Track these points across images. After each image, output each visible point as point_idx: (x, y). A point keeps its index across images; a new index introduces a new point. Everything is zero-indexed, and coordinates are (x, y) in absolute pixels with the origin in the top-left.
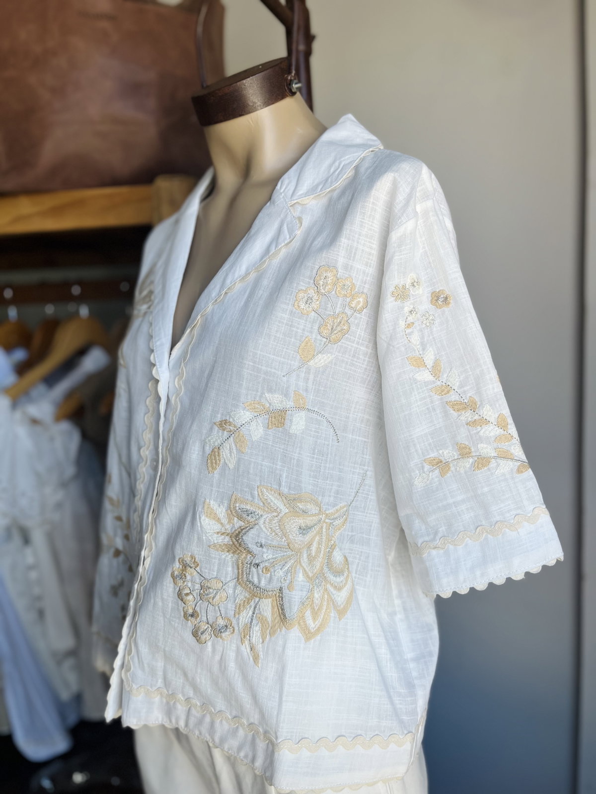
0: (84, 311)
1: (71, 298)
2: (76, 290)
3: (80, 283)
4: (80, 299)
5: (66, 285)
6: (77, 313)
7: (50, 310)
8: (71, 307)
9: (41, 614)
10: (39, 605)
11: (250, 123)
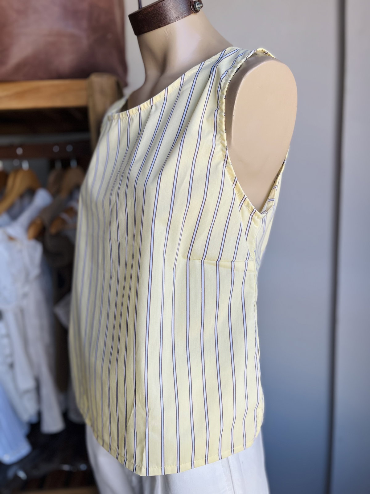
0: (25, 165)
1: (16, 157)
2: (20, 151)
3: (21, 146)
4: (21, 158)
5: (13, 148)
6: (20, 167)
8: (16, 163)
9: (12, 366)
10: (9, 360)
11: (165, 33)
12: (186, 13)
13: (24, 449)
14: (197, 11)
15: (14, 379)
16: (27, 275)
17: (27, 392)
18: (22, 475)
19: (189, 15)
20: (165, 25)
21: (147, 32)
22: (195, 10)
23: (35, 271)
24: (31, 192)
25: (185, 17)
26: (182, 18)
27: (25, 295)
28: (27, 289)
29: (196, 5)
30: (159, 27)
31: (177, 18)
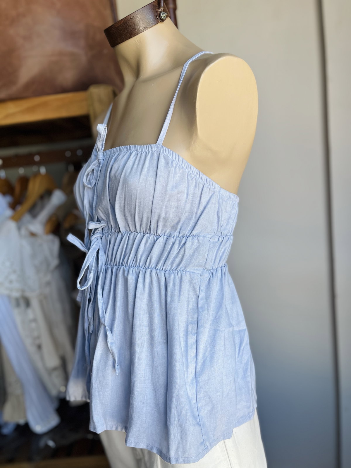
0: (43, 170)
1: (34, 163)
2: (37, 158)
3: (39, 153)
4: (39, 164)
5: (31, 156)
6: (39, 172)
7: (21, 171)
8: (34, 169)
9: (39, 347)
10: (37, 342)
11: (136, 42)
12: (152, 23)
13: (54, 421)
14: (163, 20)
15: (42, 358)
16: (48, 265)
17: (55, 369)
18: (51, 444)
19: (156, 24)
20: (135, 35)
21: (120, 43)
22: (160, 19)
23: (55, 262)
24: (48, 194)
25: (152, 26)
26: (150, 27)
27: (48, 284)
28: (48, 277)
29: (161, 14)
30: (130, 37)
31: (146, 28)
